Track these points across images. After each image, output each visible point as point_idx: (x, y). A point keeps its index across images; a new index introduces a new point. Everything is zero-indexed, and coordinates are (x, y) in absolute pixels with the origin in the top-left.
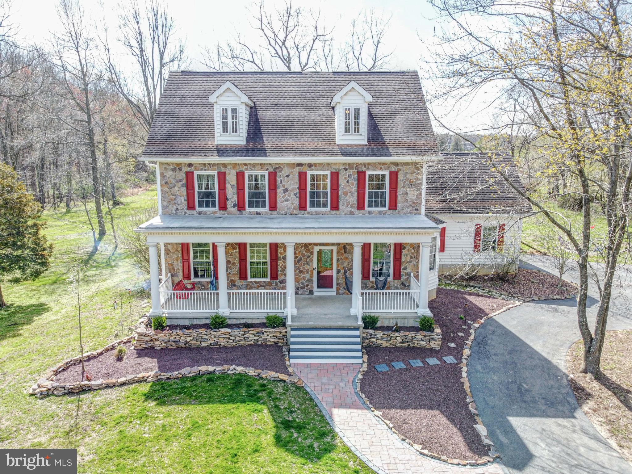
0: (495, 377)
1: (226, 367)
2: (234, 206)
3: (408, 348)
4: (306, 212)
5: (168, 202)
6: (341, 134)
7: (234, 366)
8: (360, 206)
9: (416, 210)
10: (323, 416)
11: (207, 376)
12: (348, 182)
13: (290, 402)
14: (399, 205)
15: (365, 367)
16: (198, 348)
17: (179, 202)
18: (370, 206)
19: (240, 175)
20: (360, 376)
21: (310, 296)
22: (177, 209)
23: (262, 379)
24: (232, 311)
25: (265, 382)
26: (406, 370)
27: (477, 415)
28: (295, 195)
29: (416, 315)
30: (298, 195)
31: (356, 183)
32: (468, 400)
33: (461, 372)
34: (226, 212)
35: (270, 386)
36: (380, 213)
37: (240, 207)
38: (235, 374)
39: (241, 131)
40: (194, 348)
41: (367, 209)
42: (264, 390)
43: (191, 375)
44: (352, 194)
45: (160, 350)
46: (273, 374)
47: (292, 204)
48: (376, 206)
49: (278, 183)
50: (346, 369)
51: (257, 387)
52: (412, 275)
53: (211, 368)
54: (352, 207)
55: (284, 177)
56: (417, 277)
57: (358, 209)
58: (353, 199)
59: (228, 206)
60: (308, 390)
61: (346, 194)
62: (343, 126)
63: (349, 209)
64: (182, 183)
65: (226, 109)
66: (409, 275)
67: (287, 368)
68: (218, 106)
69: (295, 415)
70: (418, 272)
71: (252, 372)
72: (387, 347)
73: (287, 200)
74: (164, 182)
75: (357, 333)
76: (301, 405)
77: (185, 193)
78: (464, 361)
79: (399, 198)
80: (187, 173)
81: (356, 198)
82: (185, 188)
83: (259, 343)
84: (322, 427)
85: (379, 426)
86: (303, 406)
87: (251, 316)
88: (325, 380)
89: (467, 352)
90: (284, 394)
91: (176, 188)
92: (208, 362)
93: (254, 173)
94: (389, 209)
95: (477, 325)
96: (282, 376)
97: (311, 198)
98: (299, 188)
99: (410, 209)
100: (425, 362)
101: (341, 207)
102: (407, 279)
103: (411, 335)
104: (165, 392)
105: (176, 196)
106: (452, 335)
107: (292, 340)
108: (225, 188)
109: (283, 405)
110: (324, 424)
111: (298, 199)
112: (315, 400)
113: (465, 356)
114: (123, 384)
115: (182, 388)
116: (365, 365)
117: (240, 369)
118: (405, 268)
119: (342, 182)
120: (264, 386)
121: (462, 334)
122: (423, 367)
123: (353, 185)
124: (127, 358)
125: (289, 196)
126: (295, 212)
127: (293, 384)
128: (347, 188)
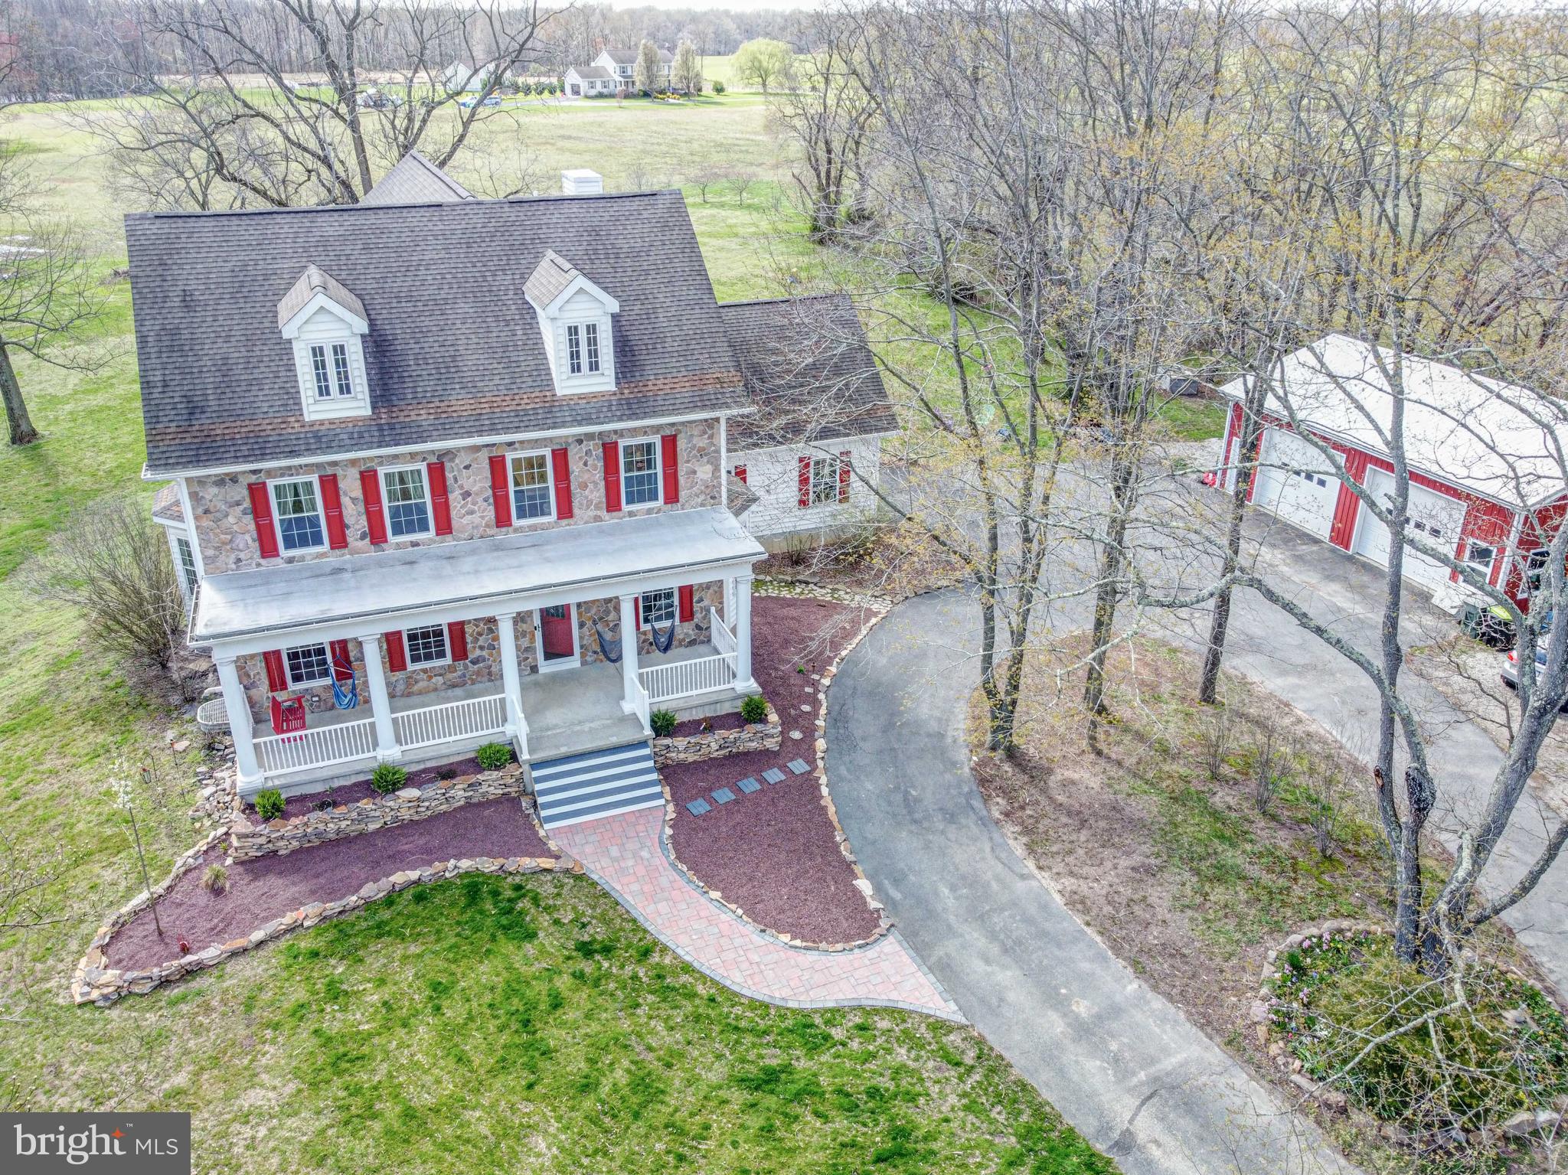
0: (869, 786)
1: (438, 866)
2: (363, 537)
3: (731, 757)
4: (510, 529)
5: (216, 548)
6: (564, 377)
7: (452, 862)
8: (613, 505)
9: (713, 498)
10: (634, 921)
11: (412, 891)
12: (585, 464)
13: (574, 908)
14: (683, 494)
15: (671, 812)
16: (361, 835)
17: (241, 546)
18: (629, 502)
19: (368, 479)
20: (669, 831)
21: (533, 677)
22: (239, 560)
23: (511, 873)
24: (405, 748)
25: (517, 879)
26: (736, 802)
27: (855, 863)
28: (486, 500)
29: (732, 694)
30: (491, 500)
31: (600, 464)
32: (838, 838)
33: (817, 787)
34: (346, 551)
35: (529, 887)
36: (649, 511)
37: (376, 535)
38: (460, 876)
39: (359, 389)
40: (356, 837)
41: (626, 508)
42: (524, 896)
43: (381, 895)
44: (595, 483)
45: (288, 856)
46: (528, 863)
47: (482, 517)
48: (641, 500)
49: (450, 482)
50: (642, 821)
51: (509, 893)
52: (713, 609)
53: (413, 875)
54: (597, 507)
55: (459, 471)
56: (720, 612)
57: (608, 511)
58: (598, 493)
59: (350, 540)
60: (595, 877)
61: (584, 486)
62: (567, 362)
63: (591, 513)
64: (241, 508)
65: (321, 349)
66: (708, 611)
67: (545, 844)
68: (302, 345)
69: (590, 929)
70: (721, 603)
71: (488, 865)
72: (695, 762)
73: (472, 512)
74: (200, 510)
75: (646, 751)
76: (594, 908)
77: (252, 527)
78: (820, 764)
79: (682, 481)
80: (250, 486)
81: (603, 490)
82: (251, 516)
83: (475, 800)
84: (640, 940)
85: (723, 917)
86: (599, 911)
87: (445, 751)
88: (614, 851)
89: (821, 744)
90: (559, 895)
91: (231, 519)
92: (399, 860)
93: (395, 469)
94: (666, 503)
95: (826, 682)
96: (546, 863)
97: (517, 500)
98: (494, 487)
99: (702, 497)
100: (762, 781)
101: (576, 511)
102: (704, 618)
103: (732, 734)
104: (352, 941)
105: (233, 534)
106: (793, 712)
107: (538, 787)
108: (339, 505)
109: (567, 917)
110: (640, 935)
111: (492, 508)
112: (613, 893)
113: (819, 755)
114: (260, 944)
115: (379, 926)
116: (671, 807)
117: (465, 864)
118: (701, 600)
119: (575, 467)
120: (518, 888)
121: (806, 708)
122: (762, 790)
123: (595, 467)
124: (232, 886)
125: (474, 504)
126: (489, 532)
127: (567, 871)
128: (586, 476)
